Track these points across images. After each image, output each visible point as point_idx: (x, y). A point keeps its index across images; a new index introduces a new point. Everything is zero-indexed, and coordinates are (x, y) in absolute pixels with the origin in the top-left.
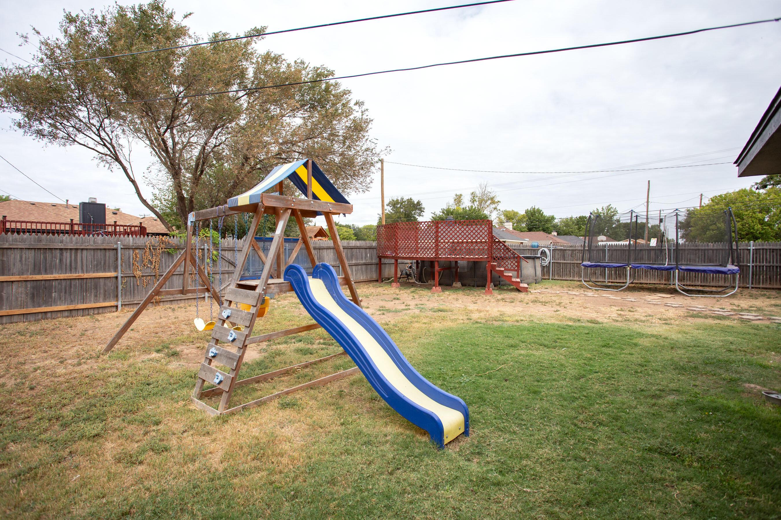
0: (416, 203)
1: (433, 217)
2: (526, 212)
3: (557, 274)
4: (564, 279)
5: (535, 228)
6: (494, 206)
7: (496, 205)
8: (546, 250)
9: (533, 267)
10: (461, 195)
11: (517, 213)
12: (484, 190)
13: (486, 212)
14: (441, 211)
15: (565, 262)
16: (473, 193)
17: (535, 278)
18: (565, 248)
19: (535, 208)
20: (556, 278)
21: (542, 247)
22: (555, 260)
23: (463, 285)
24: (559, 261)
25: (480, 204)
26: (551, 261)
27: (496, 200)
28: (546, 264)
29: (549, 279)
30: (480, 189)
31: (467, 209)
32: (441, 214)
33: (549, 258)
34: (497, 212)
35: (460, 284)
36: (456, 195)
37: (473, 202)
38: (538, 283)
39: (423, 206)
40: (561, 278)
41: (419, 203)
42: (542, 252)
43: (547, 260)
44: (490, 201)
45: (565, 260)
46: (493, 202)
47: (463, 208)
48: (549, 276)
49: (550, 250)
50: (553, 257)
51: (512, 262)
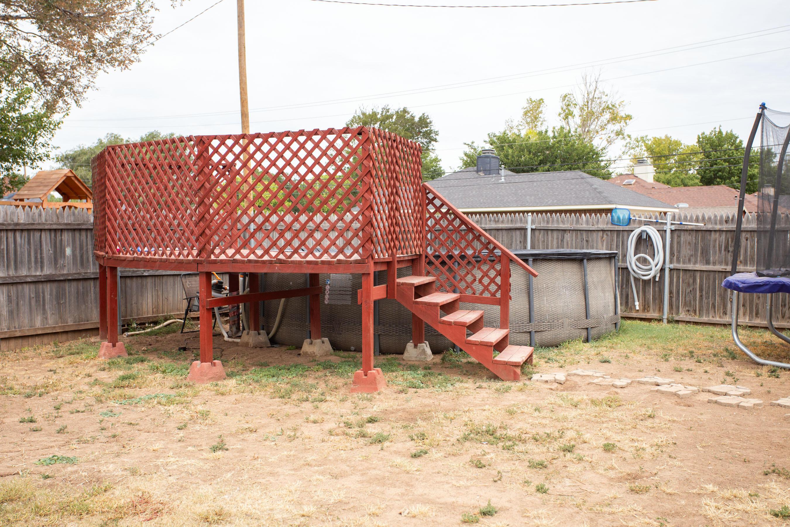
0: (417, 119)
1: (466, 154)
2: (699, 142)
3: (685, 304)
4: (705, 319)
5: (721, 177)
6: (617, 127)
7: (623, 123)
8: (653, 232)
9: (579, 286)
10: (541, 101)
11: (678, 143)
12: (592, 89)
13: (598, 143)
14: (488, 139)
15: (710, 267)
16: (565, 96)
17: (586, 323)
18: (710, 227)
19: (720, 132)
20: (683, 316)
21: (640, 223)
22: (678, 261)
23: (336, 347)
24: (690, 267)
25: (584, 123)
26: (668, 266)
27: (622, 114)
28: (652, 273)
29: (660, 320)
30: (583, 87)
31: (550, 134)
32: (488, 146)
33: (659, 257)
34: (624, 142)
35: (328, 346)
36: (530, 101)
37: (566, 118)
38: (598, 338)
39: (435, 127)
40: (696, 319)
41: (424, 122)
42: (640, 238)
43: (653, 263)
44: (607, 116)
45: (708, 263)
46: (614, 119)
47: (540, 133)
48: (661, 309)
49: (662, 232)
50: (672, 254)
51: (486, 274)
